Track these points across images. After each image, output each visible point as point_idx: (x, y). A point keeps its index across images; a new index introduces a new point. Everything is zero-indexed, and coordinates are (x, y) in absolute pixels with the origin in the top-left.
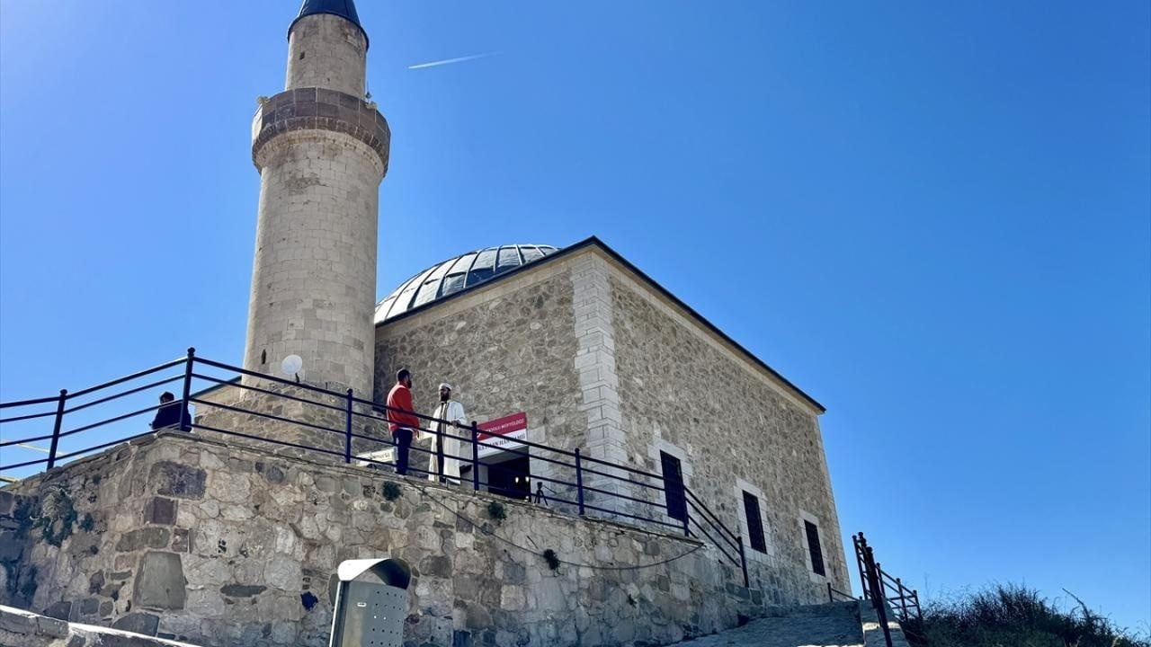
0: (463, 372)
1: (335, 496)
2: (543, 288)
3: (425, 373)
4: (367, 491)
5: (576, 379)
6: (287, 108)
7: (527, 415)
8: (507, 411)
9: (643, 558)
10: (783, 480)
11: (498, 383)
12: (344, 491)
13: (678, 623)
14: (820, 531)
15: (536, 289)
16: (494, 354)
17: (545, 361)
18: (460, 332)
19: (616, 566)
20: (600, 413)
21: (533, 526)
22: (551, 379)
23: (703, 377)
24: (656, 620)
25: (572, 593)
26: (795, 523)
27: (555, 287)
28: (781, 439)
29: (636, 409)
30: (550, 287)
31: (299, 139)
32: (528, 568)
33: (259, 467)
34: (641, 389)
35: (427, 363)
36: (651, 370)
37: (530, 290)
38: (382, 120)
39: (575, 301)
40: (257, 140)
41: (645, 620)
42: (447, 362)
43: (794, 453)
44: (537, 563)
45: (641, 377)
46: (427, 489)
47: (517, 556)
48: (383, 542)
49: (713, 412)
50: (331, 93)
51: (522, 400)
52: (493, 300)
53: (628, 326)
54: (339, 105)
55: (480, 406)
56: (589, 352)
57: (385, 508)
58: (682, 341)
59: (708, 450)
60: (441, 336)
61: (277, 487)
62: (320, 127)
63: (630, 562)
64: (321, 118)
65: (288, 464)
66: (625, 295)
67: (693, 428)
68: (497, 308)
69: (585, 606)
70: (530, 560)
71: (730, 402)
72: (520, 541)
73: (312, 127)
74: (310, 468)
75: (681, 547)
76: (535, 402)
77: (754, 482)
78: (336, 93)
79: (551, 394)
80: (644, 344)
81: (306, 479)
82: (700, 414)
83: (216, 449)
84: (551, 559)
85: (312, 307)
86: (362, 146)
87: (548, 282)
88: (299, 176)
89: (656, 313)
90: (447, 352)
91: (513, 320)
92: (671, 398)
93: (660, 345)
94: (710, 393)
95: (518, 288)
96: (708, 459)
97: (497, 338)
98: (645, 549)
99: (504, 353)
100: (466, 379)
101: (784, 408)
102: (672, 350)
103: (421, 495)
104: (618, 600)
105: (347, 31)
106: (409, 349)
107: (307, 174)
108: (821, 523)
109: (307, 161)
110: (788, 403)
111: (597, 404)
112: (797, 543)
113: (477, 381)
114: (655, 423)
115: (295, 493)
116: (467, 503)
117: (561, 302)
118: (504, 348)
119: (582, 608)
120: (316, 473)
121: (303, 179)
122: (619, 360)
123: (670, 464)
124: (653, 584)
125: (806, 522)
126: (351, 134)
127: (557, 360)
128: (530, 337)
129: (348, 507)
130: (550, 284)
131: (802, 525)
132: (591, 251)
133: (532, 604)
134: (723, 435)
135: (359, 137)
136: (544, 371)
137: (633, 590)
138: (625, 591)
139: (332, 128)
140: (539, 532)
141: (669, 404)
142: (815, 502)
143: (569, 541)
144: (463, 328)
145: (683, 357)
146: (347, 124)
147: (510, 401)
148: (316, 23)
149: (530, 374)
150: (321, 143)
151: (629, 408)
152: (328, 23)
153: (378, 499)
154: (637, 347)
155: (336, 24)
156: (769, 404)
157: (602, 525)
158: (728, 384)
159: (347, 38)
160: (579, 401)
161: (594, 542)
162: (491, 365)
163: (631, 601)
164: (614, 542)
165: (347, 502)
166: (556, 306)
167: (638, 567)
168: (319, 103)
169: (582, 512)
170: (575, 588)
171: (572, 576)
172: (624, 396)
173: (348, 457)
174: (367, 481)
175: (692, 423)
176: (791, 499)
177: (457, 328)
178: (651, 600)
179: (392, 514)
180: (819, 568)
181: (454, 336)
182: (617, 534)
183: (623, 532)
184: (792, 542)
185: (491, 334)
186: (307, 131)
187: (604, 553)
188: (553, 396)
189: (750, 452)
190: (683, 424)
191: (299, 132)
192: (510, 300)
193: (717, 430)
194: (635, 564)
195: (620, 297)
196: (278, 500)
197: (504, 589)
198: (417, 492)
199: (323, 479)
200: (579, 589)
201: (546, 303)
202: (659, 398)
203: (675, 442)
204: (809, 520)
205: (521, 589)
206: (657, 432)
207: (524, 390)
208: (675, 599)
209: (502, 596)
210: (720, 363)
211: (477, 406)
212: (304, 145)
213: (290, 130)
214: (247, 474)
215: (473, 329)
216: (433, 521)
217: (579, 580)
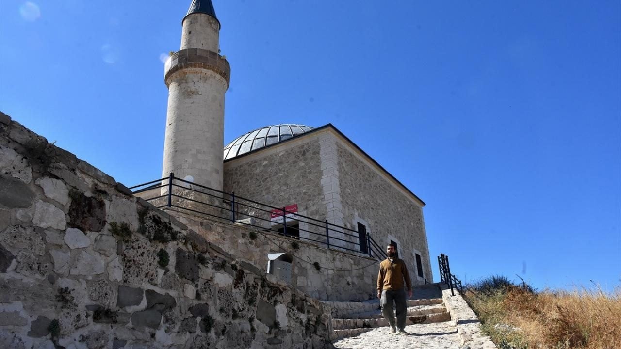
0: (266, 185)
1: (231, 237)
2: (305, 147)
3: (247, 186)
4: (244, 236)
5: (322, 189)
6: (184, 58)
7: (298, 206)
8: (288, 204)
9: (353, 266)
10: (407, 235)
11: (284, 191)
12: (234, 235)
13: (367, 293)
14: (422, 258)
15: (302, 147)
16: (282, 177)
17: (307, 180)
18: (265, 166)
19: (343, 269)
20: (332, 205)
21: (310, 252)
22: (309, 189)
23: (375, 189)
24: (358, 292)
25: (325, 280)
26: (412, 255)
27: (312, 146)
28: (407, 218)
29: (347, 203)
30: (309, 146)
31: (189, 72)
32: (308, 270)
33: (202, 224)
34: (350, 194)
35: (248, 181)
36: (354, 186)
37: (299, 147)
38: (228, 64)
39: (321, 153)
40: (168, 72)
41: (354, 291)
42: (258, 180)
43: (412, 224)
44: (311, 268)
45: (350, 189)
46: (267, 236)
47: (304, 265)
48: (251, 257)
49: (379, 205)
50: (205, 51)
51: (296, 198)
52: (281, 151)
53: (344, 165)
54: (208, 57)
55: (275, 202)
56: (327, 177)
57: (251, 243)
58: (367, 172)
59: (377, 222)
60: (255, 168)
61: (209, 233)
62: (199, 67)
63: (348, 268)
64: (200, 63)
65: (212, 223)
66: (343, 151)
67: (371, 212)
68: (283, 155)
69: (330, 286)
70: (309, 266)
71: (387, 201)
72: (305, 258)
73: (195, 67)
74: (221, 225)
75: (369, 262)
76: (302, 200)
77: (396, 237)
78: (207, 51)
79: (310, 196)
80: (351, 173)
81: (220, 230)
82: (374, 205)
83: (185, 216)
84: (317, 266)
85: (195, 153)
86: (218, 76)
87: (308, 144)
88: (189, 90)
89: (356, 159)
90: (258, 176)
91: (291, 161)
92: (362, 198)
93: (357, 174)
94: (378, 196)
95: (293, 146)
96: (377, 226)
97: (283, 169)
98: (354, 263)
99: (287, 177)
100: (268, 188)
101: (409, 203)
102: (363, 177)
103: (265, 238)
104: (343, 283)
105: (211, 21)
106: (239, 174)
107: (193, 89)
108: (422, 255)
109: (193, 83)
110: (410, 201)
111: (331, 201)
112: (412, 263)
113: (274, 189)
114: (355, 209)
115: (216, 235)
116: (283, 242)
117: (314, 153)
118: (286, 174)
119: (329, 286)
120: (223, 227)
121: (191, 91)
122: (341, 181)
123: (361, 227)
124: (357, 277)
125: (416, 255)
126: (213, 70)
127: (312, 180)
128: (299, 169)
129: (237, 241)
130: (309, 145)
131: (414, 255)
132: (328, 130)
133: (309, 284)
134: (383, 216)
135: (217, 72)
136: (306, 185)
137: (349, 279)
138: (346, 280)
139: (205, 68)
140: (312, 255)
141: (361, 201)
142: (420, 246)
143: (324, 259)
144: (266, 164)
145: (367, 179)
146: (212, 66)
147: (289, 199)
148: (197, 17)
149: (299, 187)
150: (200, 75)
151: (344, 203)
152: (203, 17)
153: (248, 240)
154: (348, 175)
155: (206, 18)
156: (402, 202)
157: (337, 252)
158: (386, 192)
159: (211, 25)
160: (322, 199)
161: (334, 259)
162: (280, 182)
163: (348, 284)
164: (342, 259)
165: (236, 240)
166: (312, 155)
167: (351, 270)
168: (199, 56)
169: (329, 247)
170: (326, 278)
171: (325, 273)
172: (342, 197)
173: (234, 221)
174: (243, 232)
175: (371, 210)
176: (410, 244)
177: (264, 164)
178: (356, 283)
179: (254, 245)
180: (421, 274)
181: (262, 168)
182: (343, 256)
183: (345, 256)
184: (410, 263)
185: (280, 167)
186: (193, 69)
187: (338, 264)
188: (310, 197)
189: (394, 223)
190: (367, 210)
191: (189, 69)
192: (289, 152)
193: (381, 213)
194: (350, 269)
195: (341, 152)
196: (210, 238)
197: (298, 278)
198: (263, 237)
199: (226, 230)
200: (328, 278)
201: (307, 154)
202: (357, 198)
203: (364, 219)
204: (418, 254)
205: (305, 278)
206: (356, 214)
207: (296, 194)
208: (366, 283)
209: (298, 281)
210: (383, 183)
211: (273, 202)
212: (191, 76)
213: (185, 68)
214: (197, 227)
215: (271, 165)
216: (269, 249)
217: (328, 275)
